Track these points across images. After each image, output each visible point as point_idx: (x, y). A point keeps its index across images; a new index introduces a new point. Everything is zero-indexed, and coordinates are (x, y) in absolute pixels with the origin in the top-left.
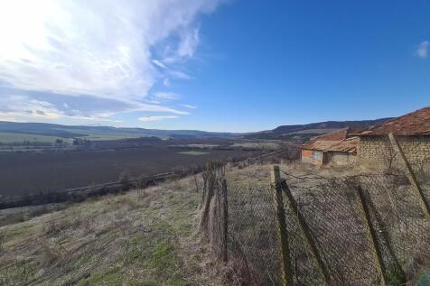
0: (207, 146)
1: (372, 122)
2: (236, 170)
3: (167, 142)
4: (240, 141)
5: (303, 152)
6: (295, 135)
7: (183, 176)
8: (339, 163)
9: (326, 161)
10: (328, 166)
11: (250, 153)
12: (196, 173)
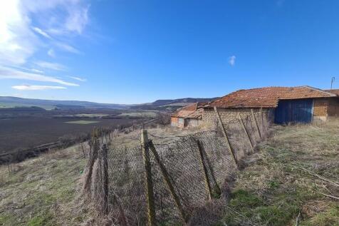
0: (96, 115)
1: (210, 100)
2: (123, 135)
3: (52, 112)
4: (127, 111)
5: (173, 119)
6: (168, 107)
7: (70, 144)
8: (194, 125)
9: (186, 125)
10: (187, 128)
11: (135, 121)
12: (85, 140)
